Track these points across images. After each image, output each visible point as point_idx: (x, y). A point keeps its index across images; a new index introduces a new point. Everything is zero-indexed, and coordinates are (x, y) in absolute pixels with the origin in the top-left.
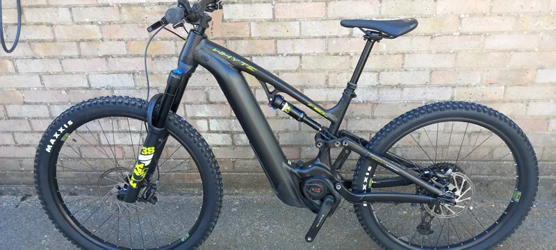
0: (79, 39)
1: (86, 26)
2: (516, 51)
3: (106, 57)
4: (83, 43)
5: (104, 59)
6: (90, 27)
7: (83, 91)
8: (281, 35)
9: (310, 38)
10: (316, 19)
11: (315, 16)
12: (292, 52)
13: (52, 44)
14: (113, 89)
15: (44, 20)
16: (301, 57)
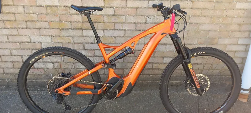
0: (27, 20)
1: (30, 15)
3: (39, 28)
4: (29, 22)
6: (32, 15)
7: (27, 44)
8: (117, 22)
9: (129, 23)
12: (121, 29)
13: (14, 22)
15: (11, 11)
16: (125, 31)
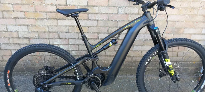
2: (178, 21)
5: (14, 19)
10: (104, 6)
11: (104, 5)
14: (18, 32)
